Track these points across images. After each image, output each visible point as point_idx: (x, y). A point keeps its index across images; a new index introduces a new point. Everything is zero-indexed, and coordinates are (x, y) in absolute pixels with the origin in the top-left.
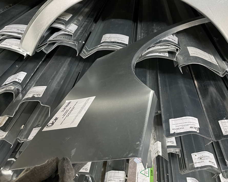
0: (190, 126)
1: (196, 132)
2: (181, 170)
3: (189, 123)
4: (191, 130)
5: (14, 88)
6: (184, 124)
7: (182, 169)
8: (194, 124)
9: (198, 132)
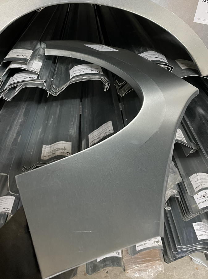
2: (184, 216)
7: (185, 214)
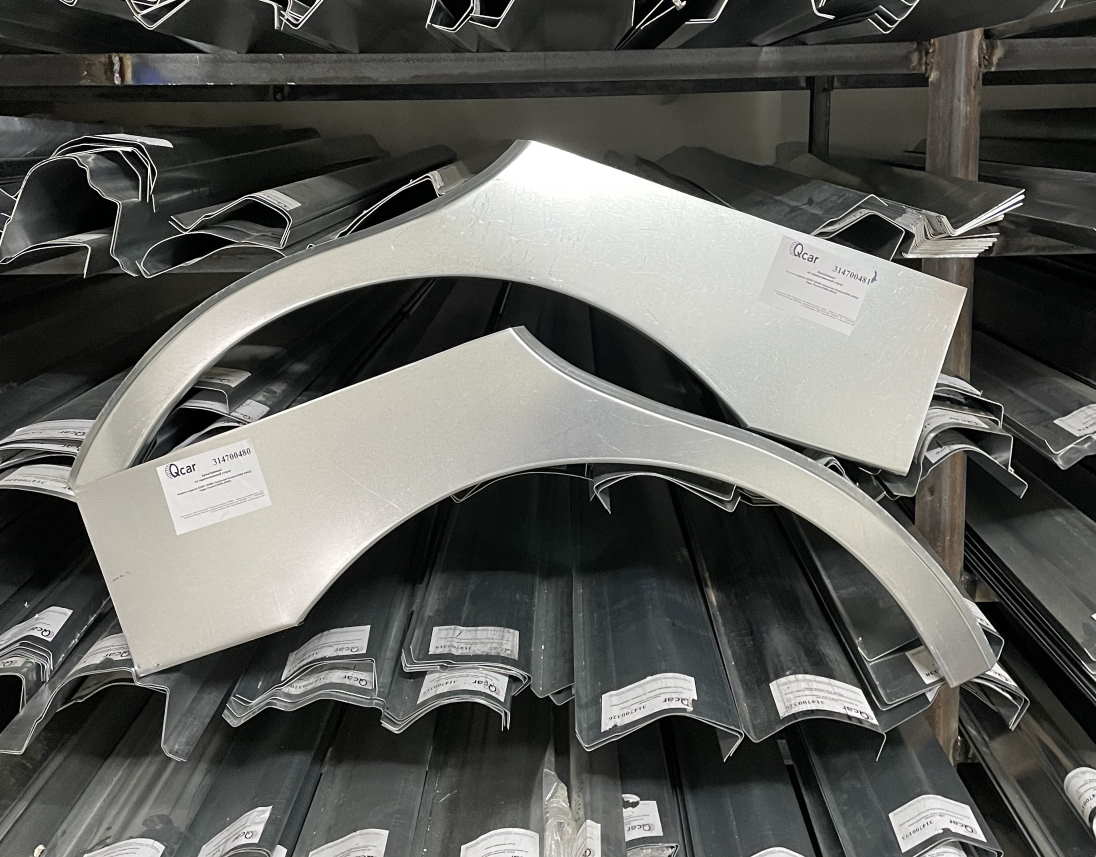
0: (663, 698)
1: (684, 710)
3: (662, 691)
4: (666, 706)
5: (26, 663)
6: (644, 697)
8: (680, 690)
9: (690, 709)
